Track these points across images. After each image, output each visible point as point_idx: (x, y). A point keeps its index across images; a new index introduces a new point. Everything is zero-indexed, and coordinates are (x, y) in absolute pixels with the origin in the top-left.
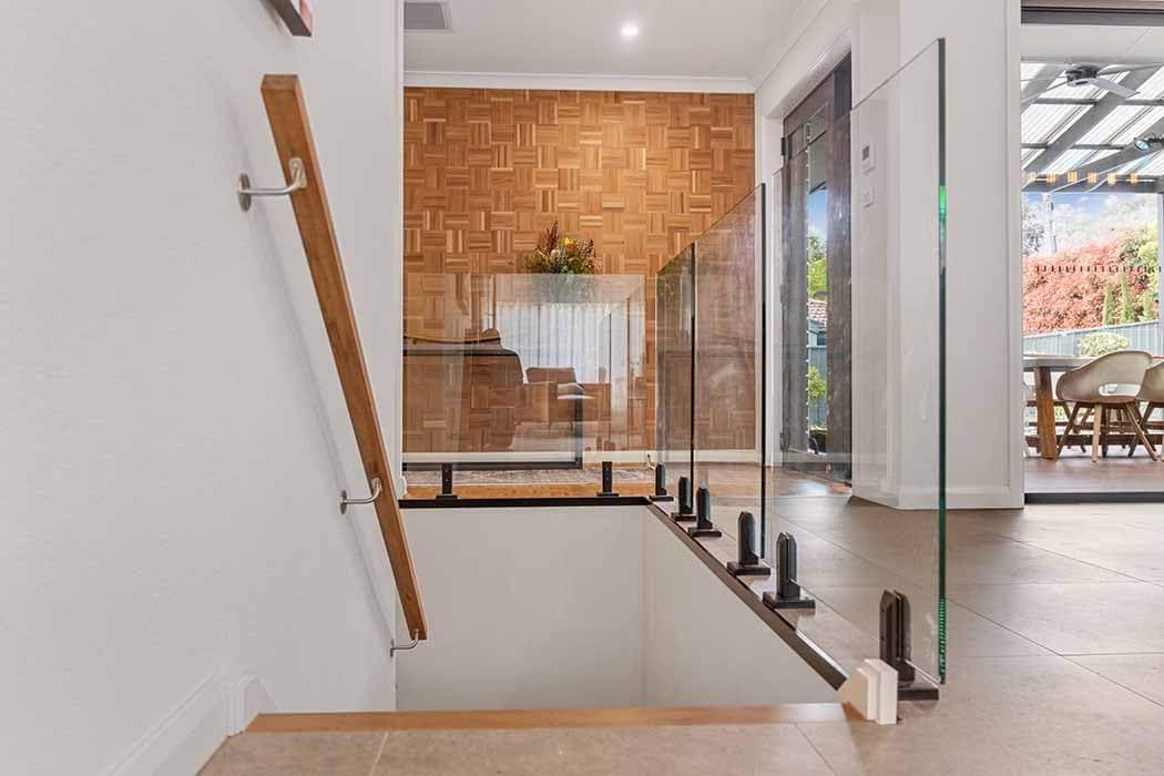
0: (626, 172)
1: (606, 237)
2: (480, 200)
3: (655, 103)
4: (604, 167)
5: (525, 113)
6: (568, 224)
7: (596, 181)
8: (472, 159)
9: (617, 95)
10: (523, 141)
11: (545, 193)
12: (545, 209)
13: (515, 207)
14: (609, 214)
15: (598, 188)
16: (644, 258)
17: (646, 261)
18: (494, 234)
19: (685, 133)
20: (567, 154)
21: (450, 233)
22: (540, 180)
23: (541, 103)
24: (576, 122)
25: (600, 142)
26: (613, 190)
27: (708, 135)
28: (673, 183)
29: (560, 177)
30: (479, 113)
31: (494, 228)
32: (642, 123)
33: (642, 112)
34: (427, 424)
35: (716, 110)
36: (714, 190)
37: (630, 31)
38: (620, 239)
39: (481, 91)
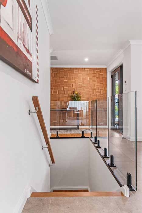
0: (86, 81)
1: (82, 91)
2: (62, 86)
3: (90, 70)
4: (82, 80)
5: (69, 71)
6: (76, 89)
7: (81, 82)
8: (61, 79)
9: (84, 68)
10: (69, 76)
11: (73, 84)
12: (73, 87)
13: (68, 87)
14: (83, 88)
15: (81, 83)
17: (89, 95)
18: (64, 91)
19: (95, 74)
20: (76, 78)
21: (57, 91)
22: (72, 82)
23: (72, 70)
24: (78, 73)
25: (81, 76)
26: (84, 83)
27: (99, 75)
28: (93, 82)
29: (75, 82)
30: (61, 72)
31: (64, 90)
32: (88, 73)
33: (88, 71)
34: (54, 122)
35: (100, 70)
36: (100, 83)
37: (86, 60)
38: (85, 91)
39: (62, 68)
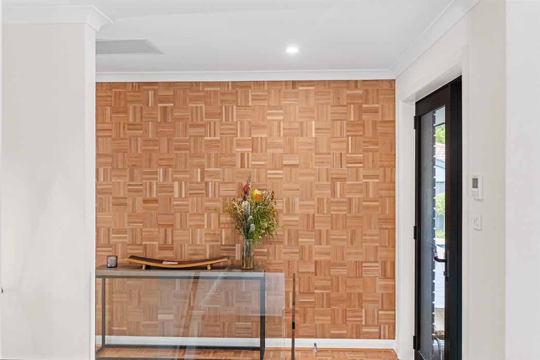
0: (301, 139)
1: (286, 186)
2: (196, 161)
3: (322, 88)
4: (284, 135)
5: (229, 98)
6: (259, 177)
7: (278, 146)
8: (192, 131)
9: (294, 84)
10: (227, 119)
11: (242, 154)
12: (242, 166)
13: (222, 165)
14: (288, 169)
15: (280, 151)
16: (313, 200)
17: (315, 203)
18: (207, 184)
19: (341, 110)
20: (257, 126)
21: (176, 184)
22: (238, 145)
23: (239, 90)
24: (265, 104)
25: (281, 118)
26: (292, 152)
27: (360, 111)
28: (334, 146)
29: (253, 143)
30: (196, 99)
31: (207, 179)
32: (312, 102)
33: (312, 95)
34: (160, 317)
35: (367, 91)
36: (364, 151)
37: (292, 50)
38: (297, 186)
39: (197, 83)
